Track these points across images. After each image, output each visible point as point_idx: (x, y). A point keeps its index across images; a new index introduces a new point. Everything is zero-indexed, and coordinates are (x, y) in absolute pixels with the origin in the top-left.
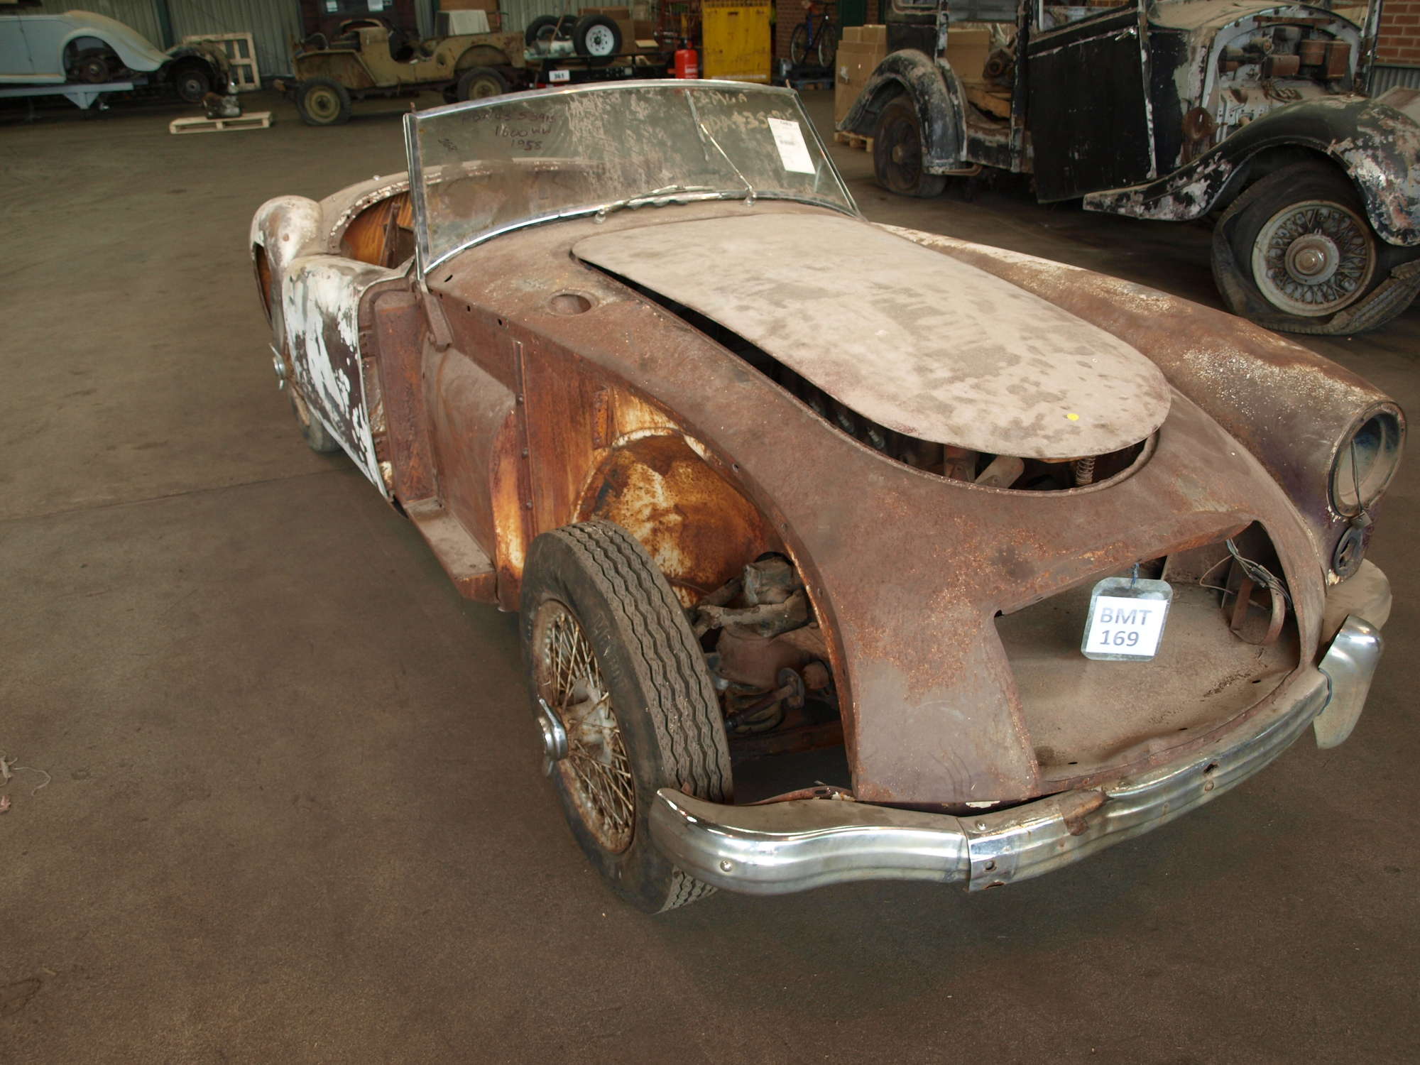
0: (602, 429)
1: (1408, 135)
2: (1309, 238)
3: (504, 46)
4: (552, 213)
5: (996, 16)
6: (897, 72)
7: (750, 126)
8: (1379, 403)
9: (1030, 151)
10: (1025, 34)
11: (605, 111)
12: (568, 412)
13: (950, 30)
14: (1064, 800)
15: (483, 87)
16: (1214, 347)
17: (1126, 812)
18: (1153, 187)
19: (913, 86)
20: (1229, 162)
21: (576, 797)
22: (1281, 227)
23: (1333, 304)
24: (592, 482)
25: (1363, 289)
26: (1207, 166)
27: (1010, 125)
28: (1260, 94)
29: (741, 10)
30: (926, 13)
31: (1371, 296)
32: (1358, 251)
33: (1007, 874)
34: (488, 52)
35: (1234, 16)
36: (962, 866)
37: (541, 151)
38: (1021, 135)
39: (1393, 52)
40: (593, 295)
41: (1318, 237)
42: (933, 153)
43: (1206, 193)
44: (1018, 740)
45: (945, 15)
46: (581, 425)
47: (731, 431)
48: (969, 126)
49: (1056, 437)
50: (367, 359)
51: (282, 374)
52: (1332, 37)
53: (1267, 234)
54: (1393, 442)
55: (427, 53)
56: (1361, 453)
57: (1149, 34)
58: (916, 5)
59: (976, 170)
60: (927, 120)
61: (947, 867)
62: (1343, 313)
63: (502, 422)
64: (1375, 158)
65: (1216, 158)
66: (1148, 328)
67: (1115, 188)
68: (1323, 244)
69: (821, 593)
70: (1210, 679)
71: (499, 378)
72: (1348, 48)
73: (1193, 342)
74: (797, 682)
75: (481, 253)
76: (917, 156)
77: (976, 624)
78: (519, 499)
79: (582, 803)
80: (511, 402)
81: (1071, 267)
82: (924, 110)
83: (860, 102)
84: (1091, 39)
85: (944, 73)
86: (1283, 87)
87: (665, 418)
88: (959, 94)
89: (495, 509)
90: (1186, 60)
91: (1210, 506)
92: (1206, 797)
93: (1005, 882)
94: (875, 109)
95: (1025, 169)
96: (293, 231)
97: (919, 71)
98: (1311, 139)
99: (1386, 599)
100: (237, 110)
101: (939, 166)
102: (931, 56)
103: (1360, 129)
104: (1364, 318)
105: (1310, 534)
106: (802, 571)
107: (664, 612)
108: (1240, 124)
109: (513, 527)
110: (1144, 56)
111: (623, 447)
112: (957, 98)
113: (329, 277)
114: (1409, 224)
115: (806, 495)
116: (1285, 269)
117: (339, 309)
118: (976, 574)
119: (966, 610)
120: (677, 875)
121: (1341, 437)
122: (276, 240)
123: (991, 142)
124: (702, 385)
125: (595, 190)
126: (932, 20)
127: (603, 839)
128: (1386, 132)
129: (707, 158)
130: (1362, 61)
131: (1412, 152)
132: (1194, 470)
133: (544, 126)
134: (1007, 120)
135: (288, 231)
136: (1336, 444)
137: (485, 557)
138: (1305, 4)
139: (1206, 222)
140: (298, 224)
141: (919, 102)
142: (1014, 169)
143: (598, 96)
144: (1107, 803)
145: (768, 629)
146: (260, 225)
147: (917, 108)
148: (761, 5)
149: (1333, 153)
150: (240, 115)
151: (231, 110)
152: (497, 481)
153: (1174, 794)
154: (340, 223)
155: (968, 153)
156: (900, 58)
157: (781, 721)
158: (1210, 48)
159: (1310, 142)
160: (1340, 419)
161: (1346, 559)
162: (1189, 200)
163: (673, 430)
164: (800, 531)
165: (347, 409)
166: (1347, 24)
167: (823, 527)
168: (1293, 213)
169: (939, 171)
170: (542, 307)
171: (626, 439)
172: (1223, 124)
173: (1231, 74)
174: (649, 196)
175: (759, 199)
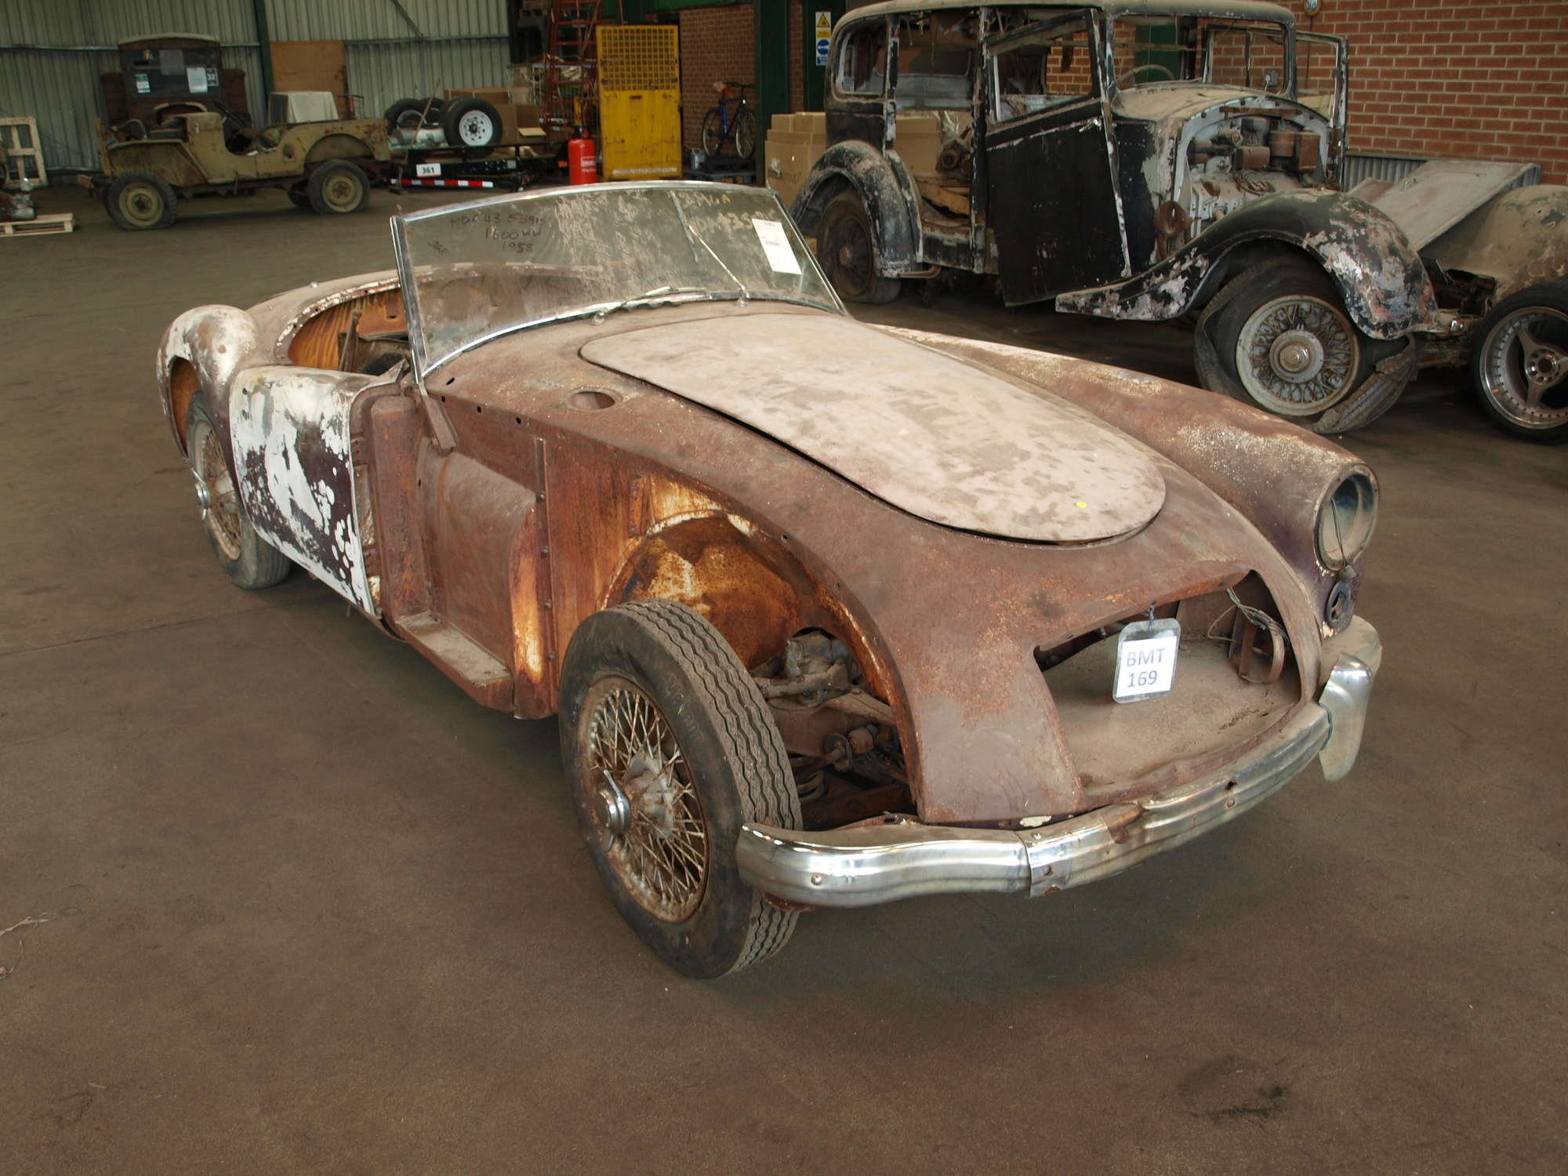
0: (637, 518)
1: (1379, 228)
2: (1292, 334)
3: (365, 136)
4: (549, 315)
5: (945, 103)
6: (842, 166)
7: (735, 228)
8: (1353, 465)
9: (994, 250)
10: (982, 125)
11: (594, 213)
12: (597, 505)
13: (898, 118)
14: (1106, 813)
15: (340, 184)
16: (1205, 423)
17: (1161, 823)
18: (1129, 285)
19: (860, 180)
20: (1205, 257)
21: (626, 881)
22: (1263, 324)
23: (1321, 402)
24: (622, 574)
25: (1349, 386)
26: (1183, 262)
27: (970, 222)
28: (1232, 187)
29: (645, 94)
30: (871, 101)
31: (1358, 392)
32: (1342, 346)
33: (1061, 880)
34: (345, 142)
35: (1201, 107)
36: (1023, 874)
37: (532, 255)
38: (982, 233)
39: (1366, 142)
40: (614, 391)
41: (1300, 333)
42: (886, 254)
43: (1184, 290)
44: (1062, 759)
45: (892, 103)
46: (611, 515)
47: (777, 506)
48: (924, 224)
49: (1068, 523)
50: (358, 468)
51: (206, 502)
52: (1301, 128)
53: (1249, 330)
54: (1368, 503)
55: (268, 144)
56: (1342, 514)
57: (1114, 125)
58: (857, 93)
59: (934, 273)
60: (878, 218)
61: (1009, 876)
62: (1333, 410)
63: (523, 519)
64: (1349, 251)
65: (1192, 254)
66: (1144, 409)
67: (1088, 287)
68: (1307, 340)
69: (878, 641)
70: (1225, 715)
71: (515, 478)
72: (1317, 139)
73: (1186, 419)
74: (845, 747)
75: (482, 355)
76: (869, 258)
77: (1019, 658)
78: (538, 599)
79: (634, 885)
80: (529, 500)
81: (1066, 358)
82: (874, 207)
83: (799, 198)
84: (1053, 130)
85: (893, 166)
86: (1255, 179)
87: (707, 500)
88: (912, 189)
89: (514, 610)
90: (1154, 152)
91: (1212, 557)
92: (1229, 815)
93: (1061, 887)
94: (817, 206)
95: (989, 270)
96: (229, 342)
97: (866, 165)
98: (1286, 232)
99: (1376, 648)
100: (31, 212)
101: (893, 268)
102: (879, 149)
103: (1333, 222)
104: (1353, 415)
105: (1303, 587)
106: (858, 624)
107: (731, 671)
108: (1214, 219)
109: (531, 629)
110: (1110, 148)
111: (658, 534)
112: (910, 193)
113: (301, 386)
114: (1389, 318)
115: (856, 557)
116: (1270, 367)
117: (322, 417)
118: (1015, 615)
119: (1009, 646)
120: (753, 920)
121: (1322, 495)
122: (210, 352)
123: (950, 241)
124: (743, 467)
125: (590, 292)
126: (878, 109)
127: (661, 914)
128: (1358, 225)
129: (696, 259)
130: (1332, 152)
131: (1385, 245)
132: (1196, 527)
133: (535, 228)
134: (967, 217)
135: (224, 342)
136: (1318, 502)
137: (498, 663)
138: (1271, 94)
139: (1185, 322)
140: (235, 335)
141: (867, 198)
142: (977, 270)
143: (586, 198)
144: (1143, 816)
145: (811, 698)
146: (184, 337)
147: (866, 205)
148: (668, 88)
149: (1308, 246)
150: (34, 218)
151: (23, 211)
152: (517, 580)
153: (1201, 808)
154: (286, 333)
155: (925, 253)
156: (844, 151)
157: (826, 793)
158: (1178, 140)
159: (1284, 236)
160: (1319, 480)
161: (1338, 613)
162: (1167, 298)
163: (715, 511)
164: (853, 587)
165: (327, 524)
166: (1314, 114)
167: (874, 582)
168: (1274, 309)
169: (895, 273)
170: (564, 404)
171: (662, 525)
172: (1197, 218)
173: (1201, 166)
174: (643, 298)
175: (752, 300)
